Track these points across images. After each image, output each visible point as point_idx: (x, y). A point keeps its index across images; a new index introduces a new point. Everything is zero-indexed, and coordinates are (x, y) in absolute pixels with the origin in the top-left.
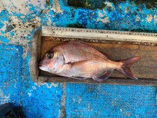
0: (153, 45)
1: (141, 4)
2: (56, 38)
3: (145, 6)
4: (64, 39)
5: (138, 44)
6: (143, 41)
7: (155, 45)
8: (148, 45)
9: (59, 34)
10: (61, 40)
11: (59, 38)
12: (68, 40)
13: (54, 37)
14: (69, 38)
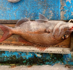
0: (3, 44)
1: (19, 58)
2: (61, 47)
3: (17, 57)
4: (56, 46)
5: (12, 44)
6: (8, 46)
7: (1, 44)
8: (5, 44)
9: (59, 49)
10: (58, 45)
11: (59, 47)
12: (54, 46)
13: (63, 47)
14: (53, 47)
